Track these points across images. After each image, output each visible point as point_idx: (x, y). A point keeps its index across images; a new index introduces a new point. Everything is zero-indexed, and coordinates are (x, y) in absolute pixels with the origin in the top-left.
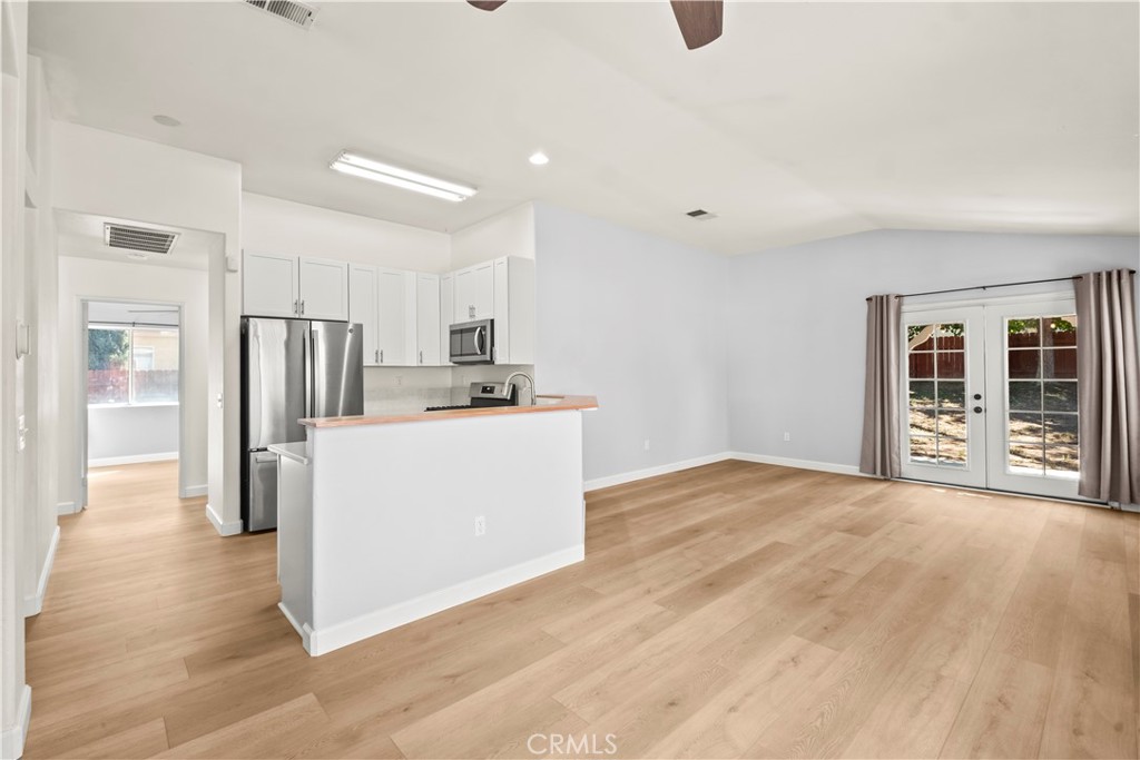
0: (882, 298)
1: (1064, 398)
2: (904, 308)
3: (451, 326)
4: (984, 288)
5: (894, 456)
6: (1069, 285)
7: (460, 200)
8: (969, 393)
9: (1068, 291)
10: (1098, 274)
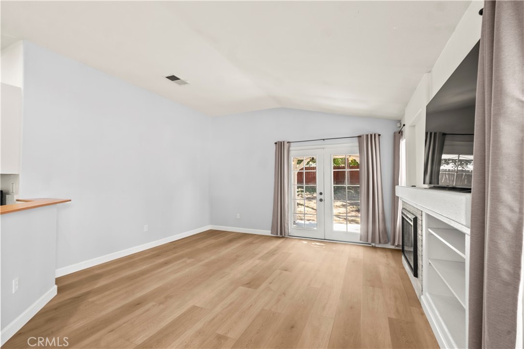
0: (281, 142)
1: (353, 192)
2: (291, 148)
4: (324, 140)
5: (286, 225)
6: (356, 139)
8: (318, 191)
9: (355, 143)
10: (367, 135)
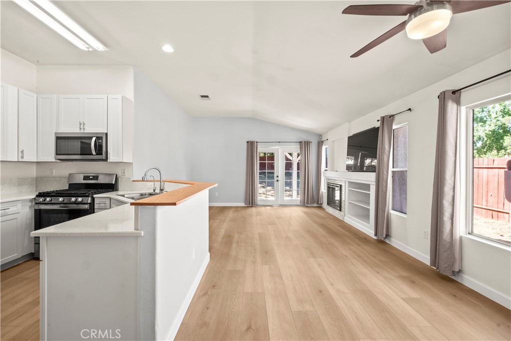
0: (252, 142)
2: (258, 146)
3: (56, 133)
4: (280, 142)
6: (299, 144)
7: (87, 50)
8: (275, 175)
10: (305, 142)
